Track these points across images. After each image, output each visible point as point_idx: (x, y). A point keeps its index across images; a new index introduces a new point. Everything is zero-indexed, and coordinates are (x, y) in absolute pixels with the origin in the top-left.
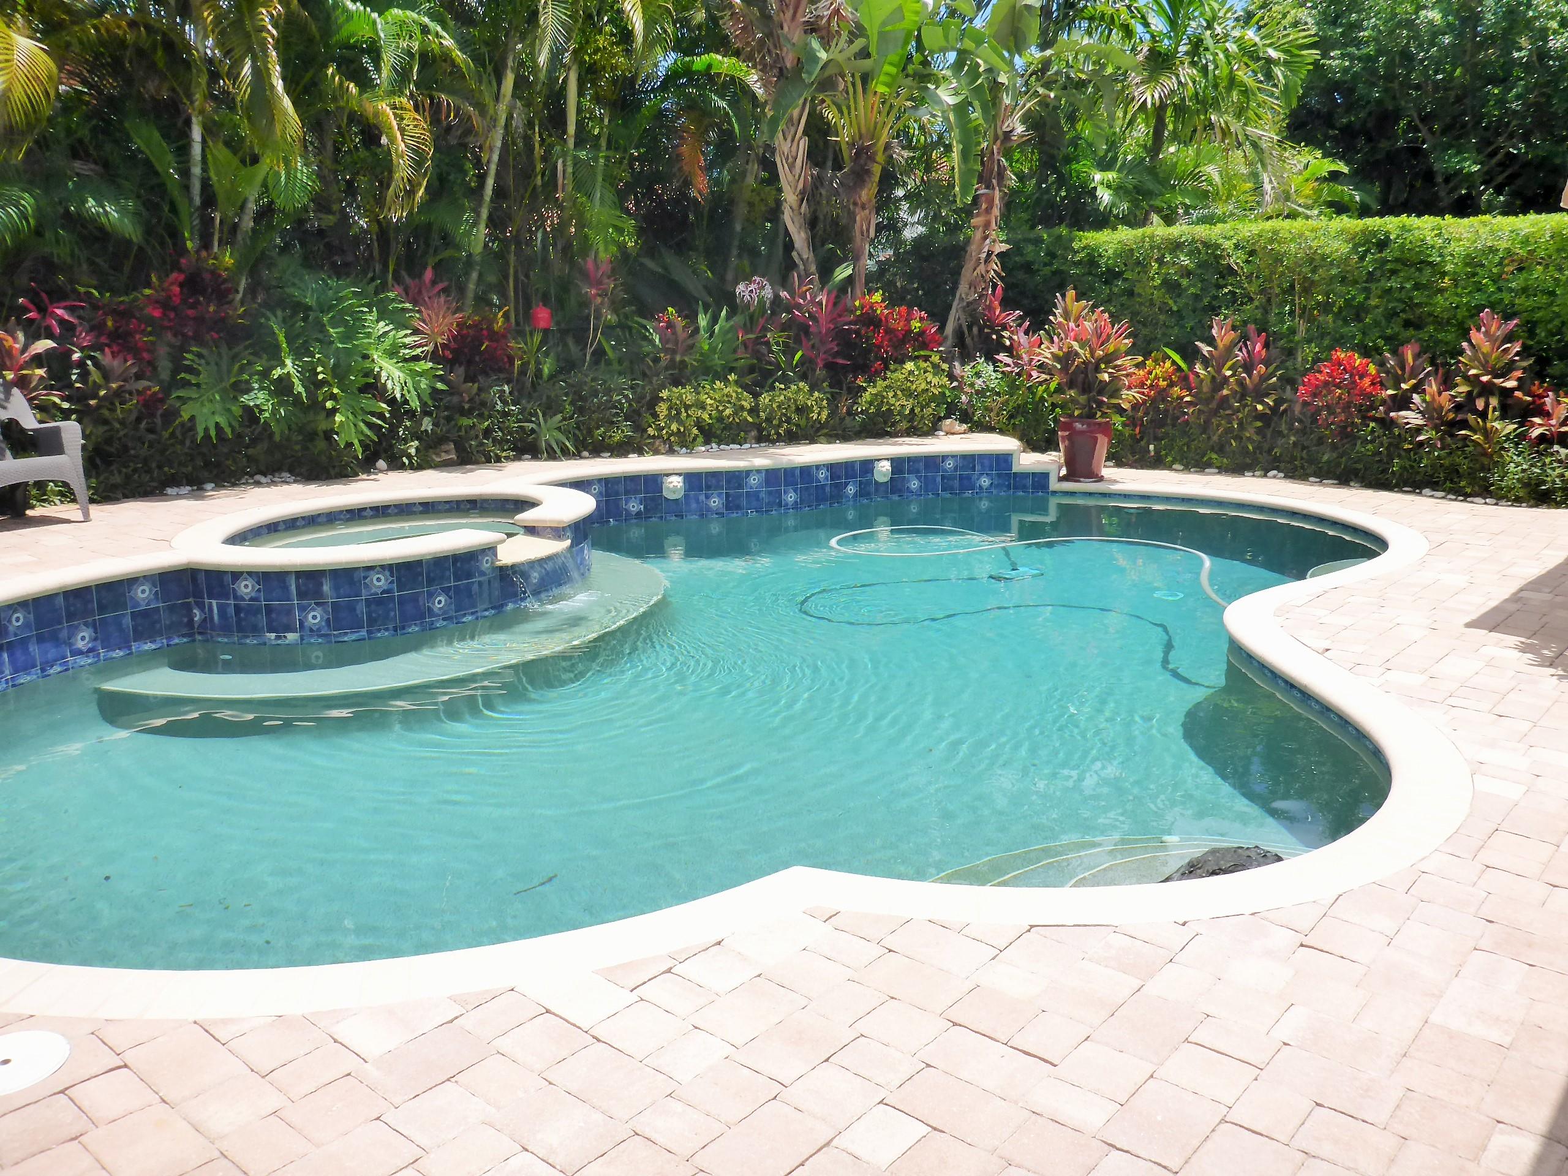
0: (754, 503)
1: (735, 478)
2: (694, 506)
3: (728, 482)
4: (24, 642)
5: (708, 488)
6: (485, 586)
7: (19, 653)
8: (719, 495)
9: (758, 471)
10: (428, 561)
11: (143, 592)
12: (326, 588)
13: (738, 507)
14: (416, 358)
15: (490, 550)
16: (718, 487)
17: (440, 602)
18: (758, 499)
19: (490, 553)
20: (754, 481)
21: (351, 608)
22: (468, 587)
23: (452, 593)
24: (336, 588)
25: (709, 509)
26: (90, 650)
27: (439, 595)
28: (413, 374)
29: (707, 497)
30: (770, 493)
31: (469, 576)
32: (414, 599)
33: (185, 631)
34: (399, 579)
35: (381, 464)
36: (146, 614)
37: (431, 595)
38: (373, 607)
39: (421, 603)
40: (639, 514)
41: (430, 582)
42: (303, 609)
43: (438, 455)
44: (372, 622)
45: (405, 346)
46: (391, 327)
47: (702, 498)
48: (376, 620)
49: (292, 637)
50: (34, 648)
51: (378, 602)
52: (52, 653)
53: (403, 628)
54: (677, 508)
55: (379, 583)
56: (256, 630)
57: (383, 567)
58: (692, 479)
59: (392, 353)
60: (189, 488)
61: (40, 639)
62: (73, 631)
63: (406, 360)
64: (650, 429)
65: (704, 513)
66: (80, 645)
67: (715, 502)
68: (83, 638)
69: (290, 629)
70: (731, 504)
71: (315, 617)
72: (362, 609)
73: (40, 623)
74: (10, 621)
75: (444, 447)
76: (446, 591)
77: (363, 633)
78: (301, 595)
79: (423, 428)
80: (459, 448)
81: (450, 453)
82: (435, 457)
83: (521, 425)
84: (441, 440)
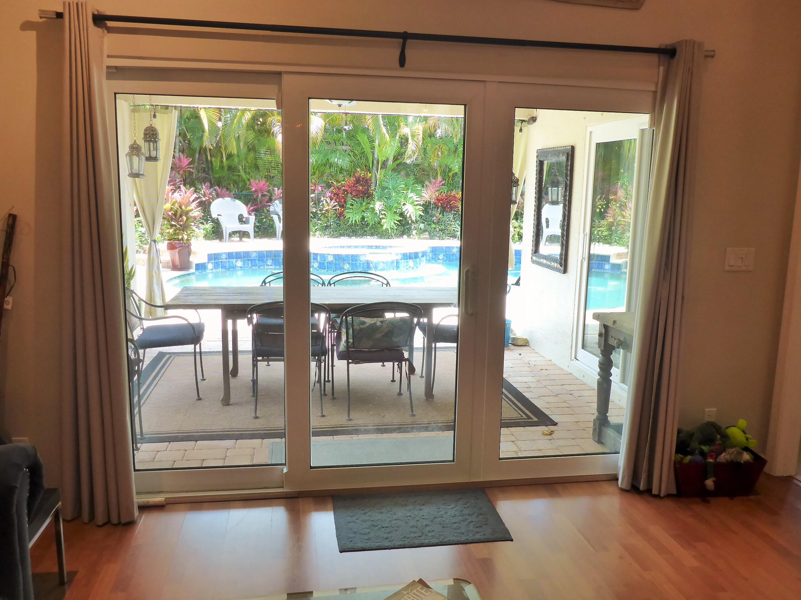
4: (255, 260)
6: (362, 265)
7: (253, 262)
10: (344, 255)
12: (318, 258)
14: (417, 205)
17: (347, 266)
19: (364, 256)
21: (323, 263)
22: (356, 264)
23: (350, 264)
24: (320, 258)
26: (271, 265)
27: (347, 264)
28: (415, 209)
31: (356, 261)
32: (339, 264)
34: (335, 258)
35: (405, 236)
37: (344, 264)
38: (329, 264)
39: (341, 265)
41: (344, 260)
42: (314, 262)
43: (423, 235)
44: (328, 268)
45: (417, 201)
46: (415, 195)
50: (257, 262)
52: (261, 264)
53: (335, 271)
55: (330, 258)
57: (332, 255)
59: (412, 203)
60: (348, 237)
61: (259, 260)
62: (267, 260)
63: (415, 205)
66: (269, 263)
72: (326, 264)
73: (259, 256)
74: (252, 255)
75: (425, 233)
77: (326, 270)
78: (314, 259)
79: (419, 227)
80: (430, 234)
81: (426, 235)
82: (422, 236)
83: (453, 229)
84: (425, 231)
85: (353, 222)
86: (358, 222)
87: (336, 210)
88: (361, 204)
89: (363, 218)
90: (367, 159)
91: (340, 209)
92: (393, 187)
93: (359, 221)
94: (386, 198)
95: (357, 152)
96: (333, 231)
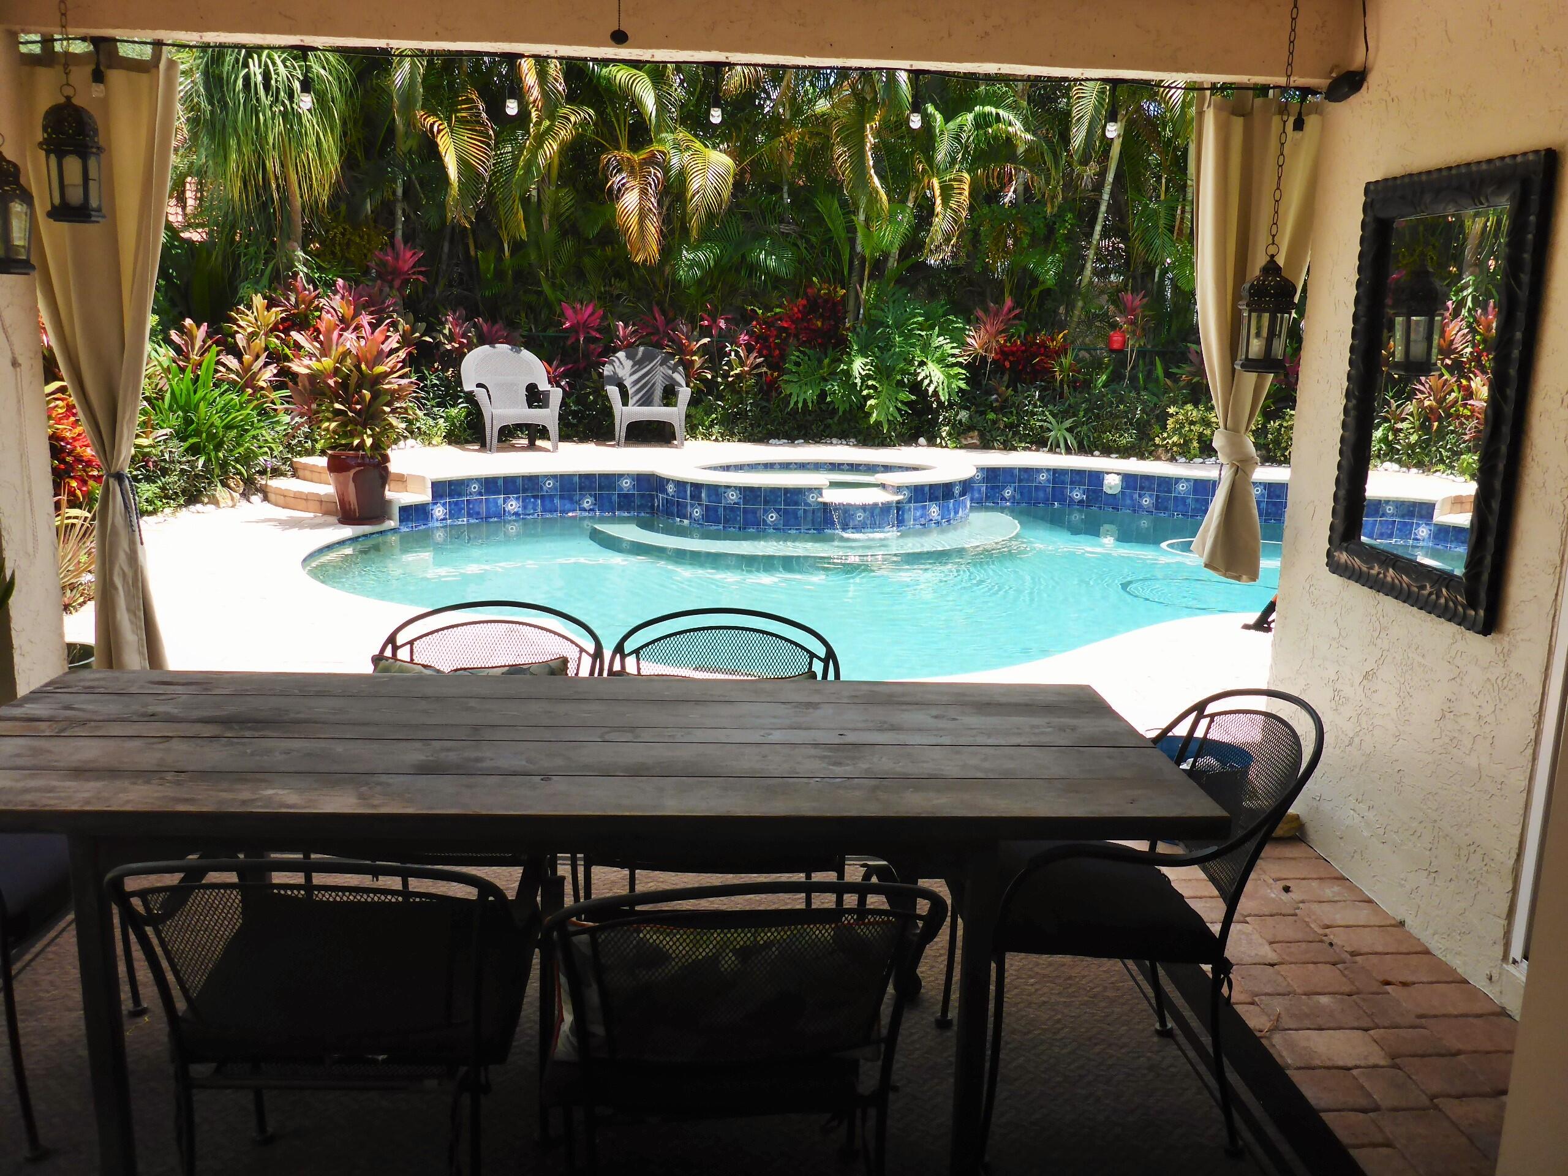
0: (1181, 507)
1: (1166, 483)
2: (1128, 502)
3: (1159, 485)
4: (551, 497)
5: (1142, 488)
6: (810, 516)
7: (547, 502)
8: (1151, 496)
9: (1187, 480)
10: (766, 489)
11: (626, 483)
12: (704, 496)
13: (1166, 509)
14: (954, 365)
15: (819, 490)
16: (1150, 489)
17: (772, 517)
18: (1184, 503)
19: (816, 491)
20: (1182, 487)
21: (716, 509)
22: (795, 512)
23: (781, 513)
24: (709, 496)
25: (1141, 506)
26: (590, 510)
27: (772, 512)
28: (949, 376)
29: (1140, 496)
30: (1197, 500)
31: (796, 503)
32: (754, 512)
33: (648, 511)
34: (744, 497)
35: (922, 440)
36: (626, 496)
37: (766, 511)
38: (728, 511)
39: (758, 515)
40: (1081, 502)
41: (766, 502)
42: (692, 506)
43: (966, 439)
44: (726, 521)
45: (953, 355)
46: (948, 341)
47: (1136, 496)
48: (728, 521)
49: (686, 522)
50: (557, 501)
51: (731, 509)
52: (568, 506)
53: (745, 528)
54: (1113, 501)
55: (733, 497)
56: (672, 515)
57: (735, 487)
58: (1130, 480)
59: (941, 361)
60: (786, 441)
61: (562, 497)
62: (582, 497)
63: (947, 366)
64: (1157, 439)
65: (1136, 508)
66: (585, 505)
67: (1146, 501)
68: (588, 502)
69: (685, 517)
70: (1160, 505)
71: (697, 513)
72: (721, 511)
73: (562, 489)
74: (544, 484)
75: (971, 434)
76: (778, 511)
77: (721, 527)
78: (692, 497)
79: (958, 418)
80: (982, 436)
81: (974, 438)
82: (963, 440)
83: (1040, 424)
84: (970, 428)
85: (800, 405)
86: (810, 405)
87: (760, 375)
88: (820, 361)
89: (823, 395)
90: (838, 256)
91: (769, 373)
92: (894, 322)
93: (812, 402)
94: (879, 348)
95: (813, 239)
96: (751, 425)
